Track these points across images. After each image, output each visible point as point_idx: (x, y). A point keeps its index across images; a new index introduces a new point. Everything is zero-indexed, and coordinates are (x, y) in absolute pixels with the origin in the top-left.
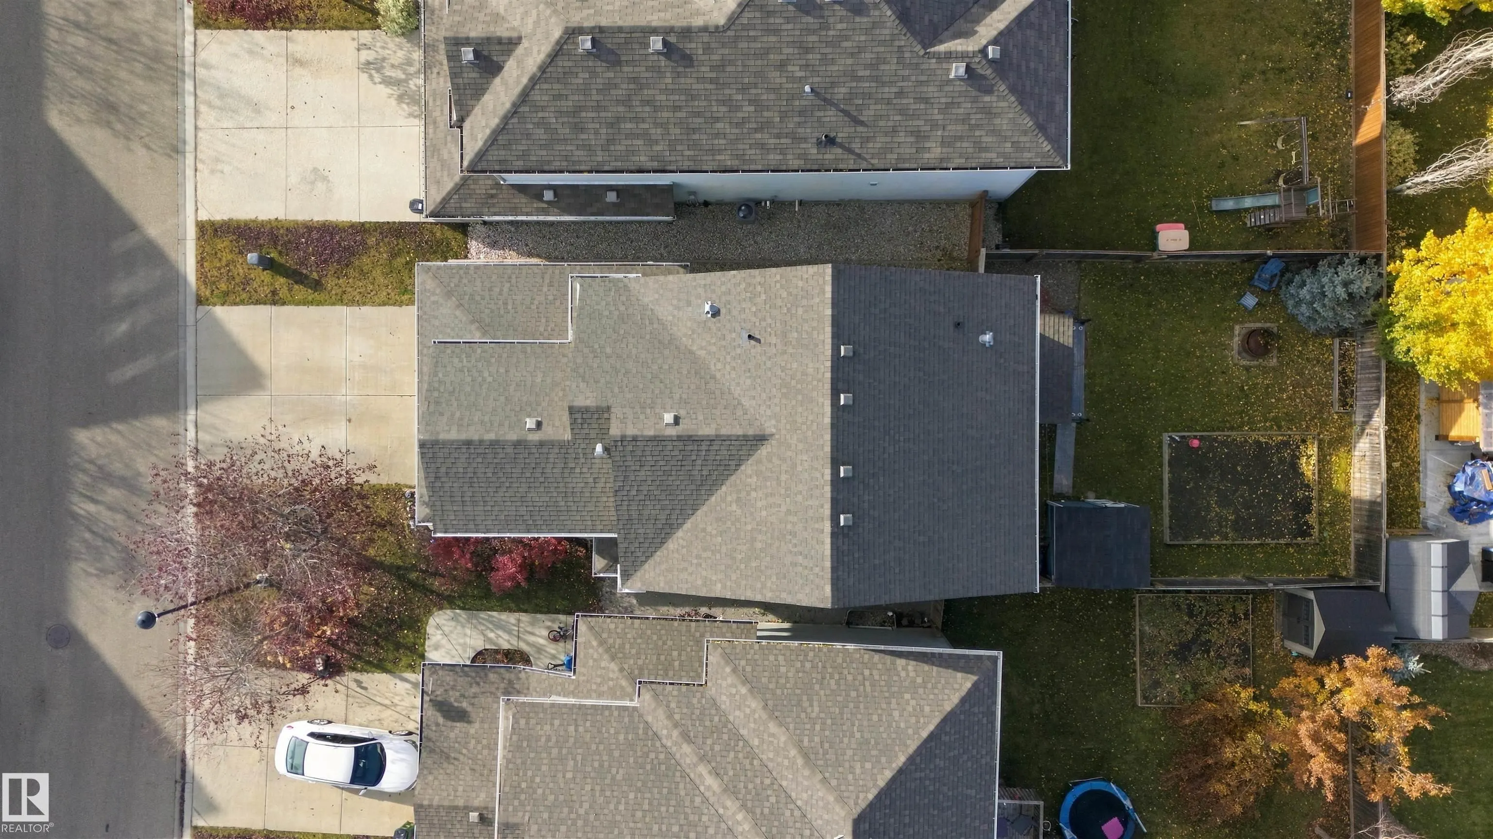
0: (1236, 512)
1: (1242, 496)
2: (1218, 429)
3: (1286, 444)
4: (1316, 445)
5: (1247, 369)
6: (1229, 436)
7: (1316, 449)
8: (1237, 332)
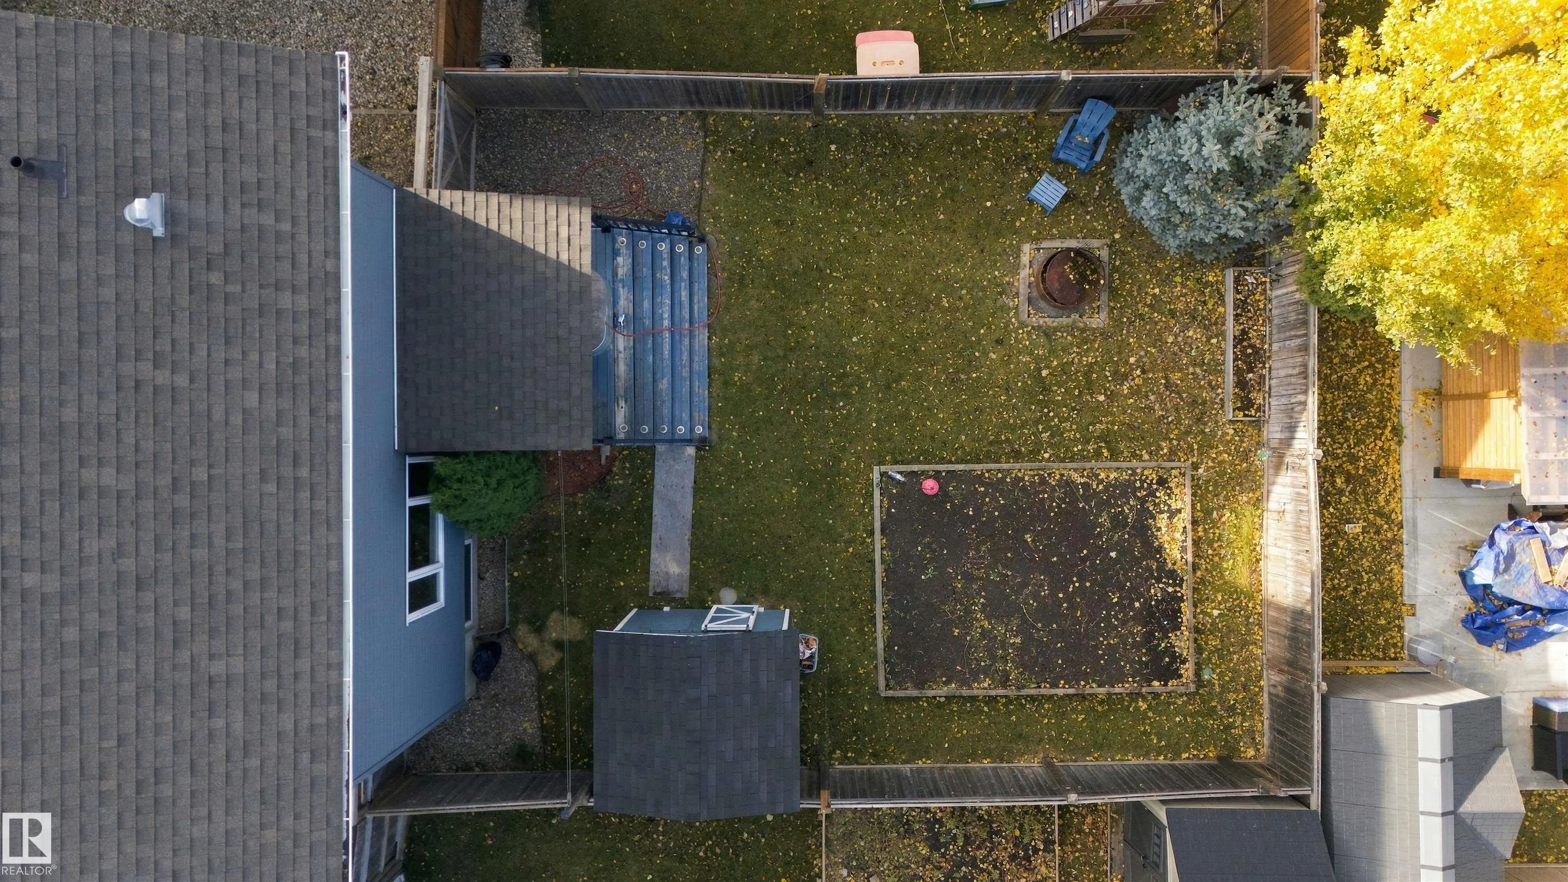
0: (1024, 630)
1: (1035, 596)
2: (988, 458)
3: (1126, 489)
4: (1188, 491)
5: (1048, 333)
6: (1009, 471)
7: (1188, 499)
8: (1025, 259)
